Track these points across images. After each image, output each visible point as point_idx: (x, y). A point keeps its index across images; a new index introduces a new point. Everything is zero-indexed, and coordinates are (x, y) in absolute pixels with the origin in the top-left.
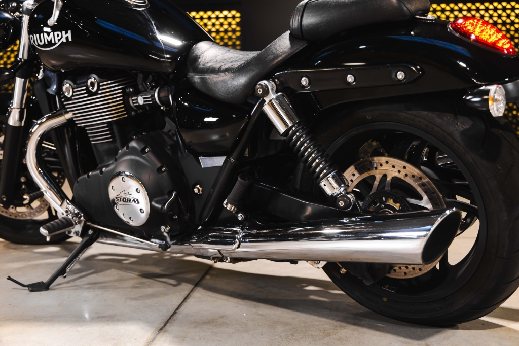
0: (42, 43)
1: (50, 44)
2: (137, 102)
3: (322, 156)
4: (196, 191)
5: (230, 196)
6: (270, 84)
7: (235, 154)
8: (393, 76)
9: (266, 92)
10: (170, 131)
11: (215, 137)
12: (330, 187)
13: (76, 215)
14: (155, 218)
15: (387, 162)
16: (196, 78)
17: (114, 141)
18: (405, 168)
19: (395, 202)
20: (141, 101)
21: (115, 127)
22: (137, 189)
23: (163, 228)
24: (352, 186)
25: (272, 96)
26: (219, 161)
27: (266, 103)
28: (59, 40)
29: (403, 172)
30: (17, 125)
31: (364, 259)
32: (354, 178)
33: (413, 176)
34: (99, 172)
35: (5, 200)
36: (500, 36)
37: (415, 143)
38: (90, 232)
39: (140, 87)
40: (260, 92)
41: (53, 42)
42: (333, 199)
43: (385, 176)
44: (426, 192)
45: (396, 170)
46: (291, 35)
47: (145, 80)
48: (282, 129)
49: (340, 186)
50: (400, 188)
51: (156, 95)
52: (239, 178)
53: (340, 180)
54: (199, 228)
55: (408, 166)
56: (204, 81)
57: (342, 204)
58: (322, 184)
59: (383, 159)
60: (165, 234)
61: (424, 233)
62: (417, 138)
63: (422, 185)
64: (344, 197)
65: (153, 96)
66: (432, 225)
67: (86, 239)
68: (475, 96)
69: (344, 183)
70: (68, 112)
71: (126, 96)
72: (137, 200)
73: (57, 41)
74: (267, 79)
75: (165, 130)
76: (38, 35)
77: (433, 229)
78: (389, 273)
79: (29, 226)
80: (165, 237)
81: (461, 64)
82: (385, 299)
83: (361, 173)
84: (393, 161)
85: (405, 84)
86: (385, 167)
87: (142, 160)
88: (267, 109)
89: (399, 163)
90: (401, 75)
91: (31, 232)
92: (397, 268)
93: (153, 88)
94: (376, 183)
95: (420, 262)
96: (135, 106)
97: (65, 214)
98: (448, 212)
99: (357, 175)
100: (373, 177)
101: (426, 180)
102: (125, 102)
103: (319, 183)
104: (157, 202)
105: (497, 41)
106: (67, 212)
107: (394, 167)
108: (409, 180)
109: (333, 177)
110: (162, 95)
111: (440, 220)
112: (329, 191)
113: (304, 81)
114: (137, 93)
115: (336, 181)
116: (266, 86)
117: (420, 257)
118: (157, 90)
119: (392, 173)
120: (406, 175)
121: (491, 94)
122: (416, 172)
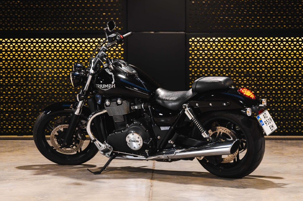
0: (103, 87)
1: (107, 88)
2: (135, 108)
3: (202, 126)
4: (158, 138)
5: (172, 139)
6: (186, 105)
7: (174, 125)
8: (223, 104)
9: (186, 108)
10: (147, 118)
11: (163, 121)
12: (205, 135)
13: (110, 147)
14: (144, 147)
15: (221, 128)
16: (160, 102)
17: (125, 121)
18: (226, 130)
19: (223, 140)
20: (136, 107)
21: (125, 116)
22: (138, 138)
23: (146, 151)
24: (210, 135)
25: (187, 109)
26: (167, 128)
27: (186, 111)
28: (110, 87)
29: (226, 131)
30: (78, 115)
31: (214, 154)
32: (211, 133)
33: (228, 132)
34: (114, 134)
35: (66, 144)
36: (251, 93)
37: (229, 123)
38: (114, 154)
39: (136, 102)
40: (184, 107)
41: (108, 87)
42: (206, 139)
43: (220, 132)
44: (232, 137)
45: (223, 130)
46: (192, 90)
47: (138, 100)
48: (190, 118)
49: (207, 135)
50: (225, 136)
51: (143, 106)
52: (176, 133)
53: (207, 133)
54: (158, 151)
55: (227, 129)
56: (163, 102)
57: (208, 140)
58: (202, 134)
59: (220, 127)
60: (147, 153)
61: (231, 145)
62: (229, 121)
63: (231, 135)
64: (209, 138)
65: (141, 106)
66: (232, 143)
67: (112, 156)
68: (244, 111)
69: (209, 134)
70: (105, 109)
71: (130, 106)
72: (138, 141)
73: (109, 87)
74: (185, 104)
75: (145, 118)
76: (102, 85)
77: (233, 144)
78: (222, 162)
79: (67, 157)
80: (147, 154)
81: (241, 102)
82: (220, 171)
83: (213, 132)
84: (223, 128)
85: (226, 106)
86: (220, 129)
87: (139, 128)
88: (186, 112)
89: (224, 128)
90: (225, 104)
91: (69, 159)
92: (224, 160)
93: (141, 104)
94: (218, 135)
95: (230, 153)
96: (134, 109)
97: (106, 147)
98: (236, 140)
99: (212, 132)
100: (217, 133)
101: (233, 134)
102: (130, 108)
103: (201, 134)
104: (145, 142)
105: (250, 95)
106: (106, 146)
107: (223, 129)
108: (227, 133)
109: (206, 132)
110: (144, 106)
111: (234, 142)
112: (204, 136)
113: (197, 105)
114: (135, 105)
115: (206, 133)
116: (186, 106)
117: (230, 152)
118: (143, 104)
119: (222, 131)
120: (226, 132)
121: (248, 110)
122: (229, 131)
